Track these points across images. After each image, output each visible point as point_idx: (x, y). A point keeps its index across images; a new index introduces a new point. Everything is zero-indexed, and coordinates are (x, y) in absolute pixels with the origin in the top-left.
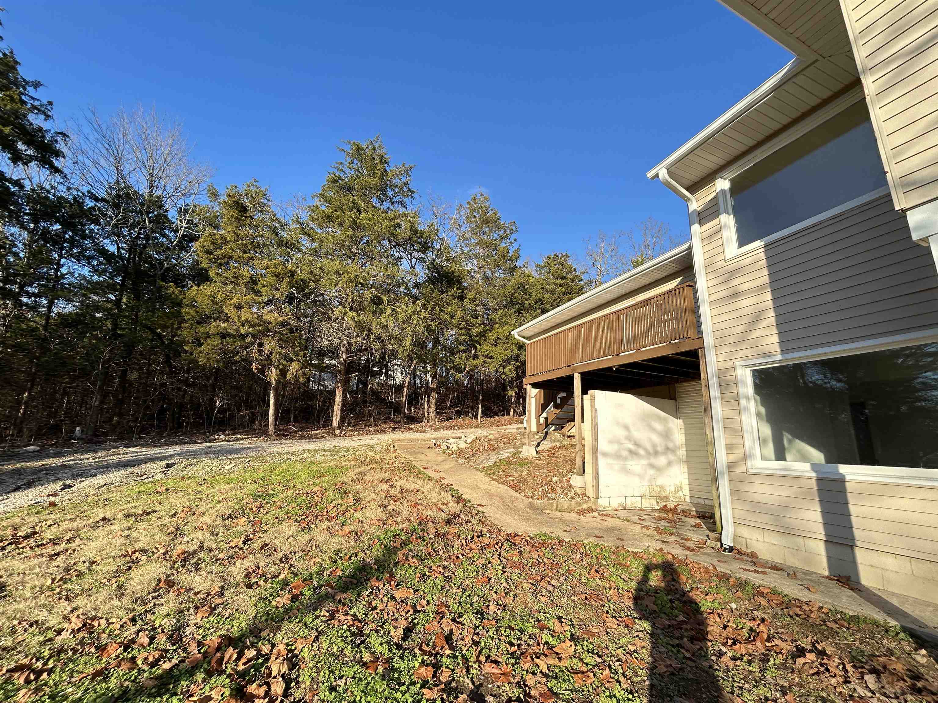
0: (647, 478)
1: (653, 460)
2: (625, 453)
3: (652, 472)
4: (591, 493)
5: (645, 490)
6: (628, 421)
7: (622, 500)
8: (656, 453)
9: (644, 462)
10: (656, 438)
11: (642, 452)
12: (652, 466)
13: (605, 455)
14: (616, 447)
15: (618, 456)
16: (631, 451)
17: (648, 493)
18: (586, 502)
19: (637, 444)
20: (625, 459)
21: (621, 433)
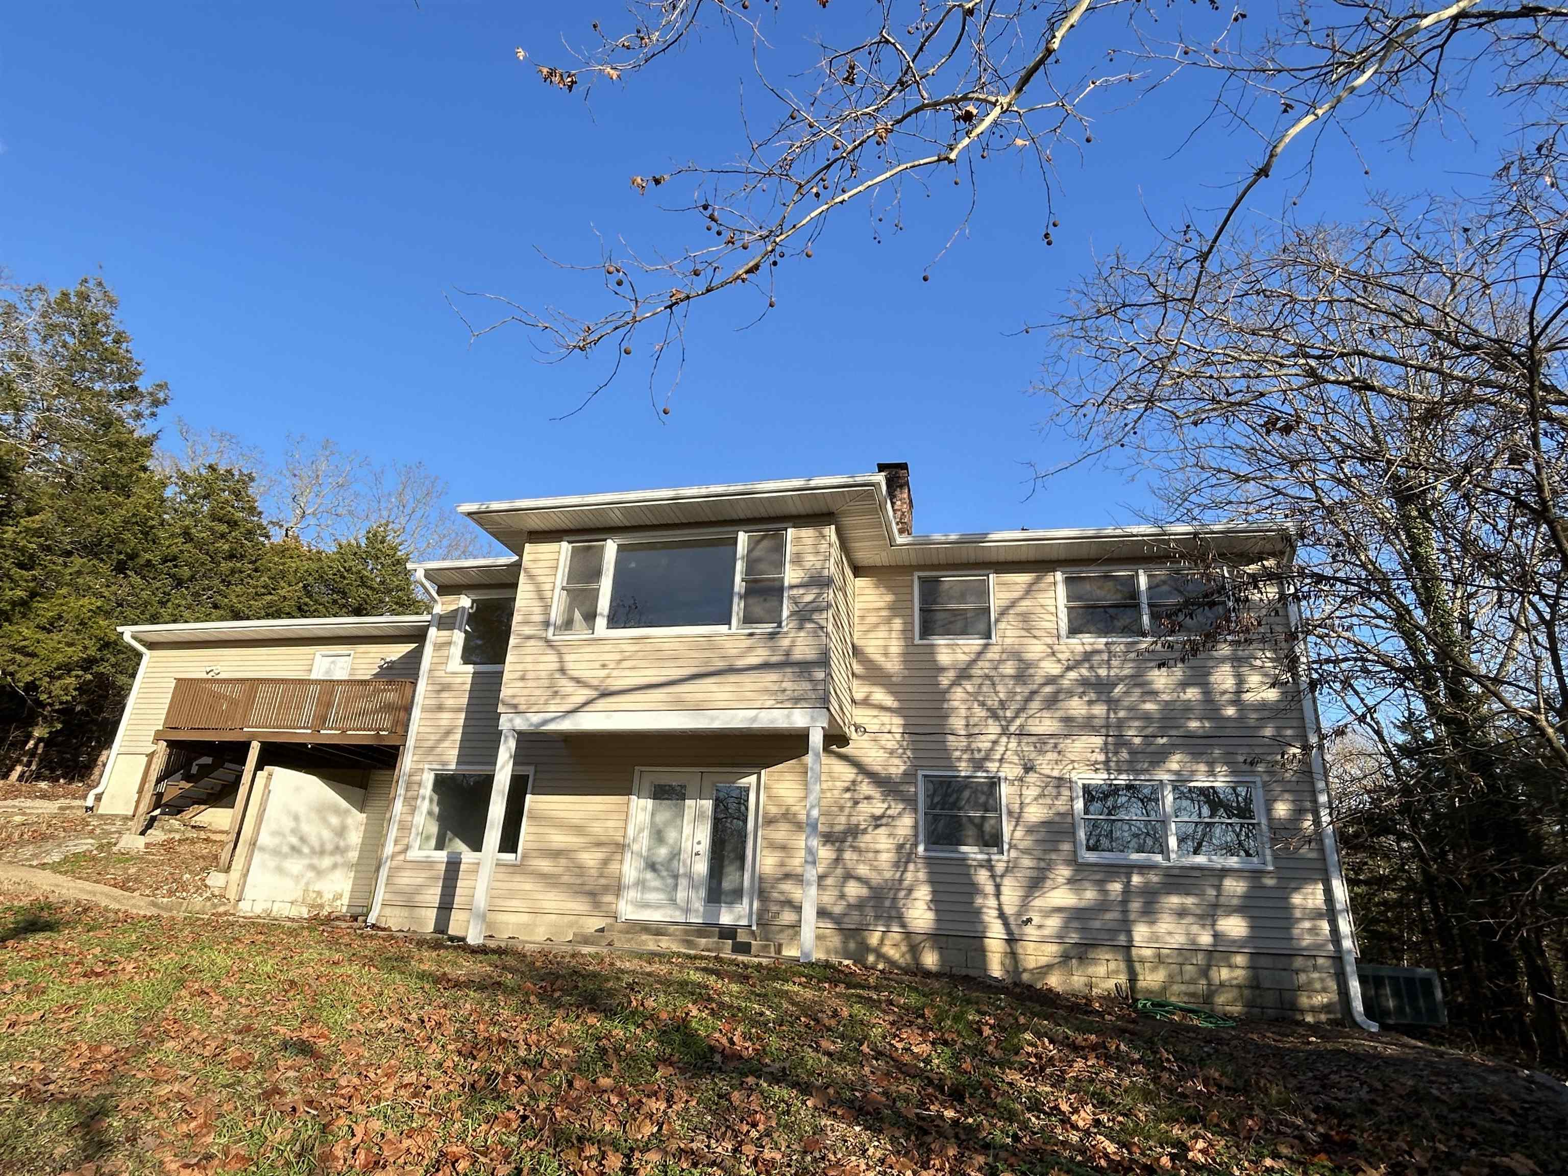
0: (304, 880)
1: (315, 861)
2: (285, 849)
3: (311, 874)
4: (232, 894)
5: (298, 894)
6: (302, 810)
7: (269, 905)
8: (322, 853)
9: (306, 862)
10: (327, 834)
11: (306, 850)
12: (312, 867)
13: (262, 849)
14: (277, 841)
15: (276, 852)
16: (293, 848)
17: (300, 900)
18: (225, 904)
19: (303, 839)
20: (285, 856)
21: (289, 824)
